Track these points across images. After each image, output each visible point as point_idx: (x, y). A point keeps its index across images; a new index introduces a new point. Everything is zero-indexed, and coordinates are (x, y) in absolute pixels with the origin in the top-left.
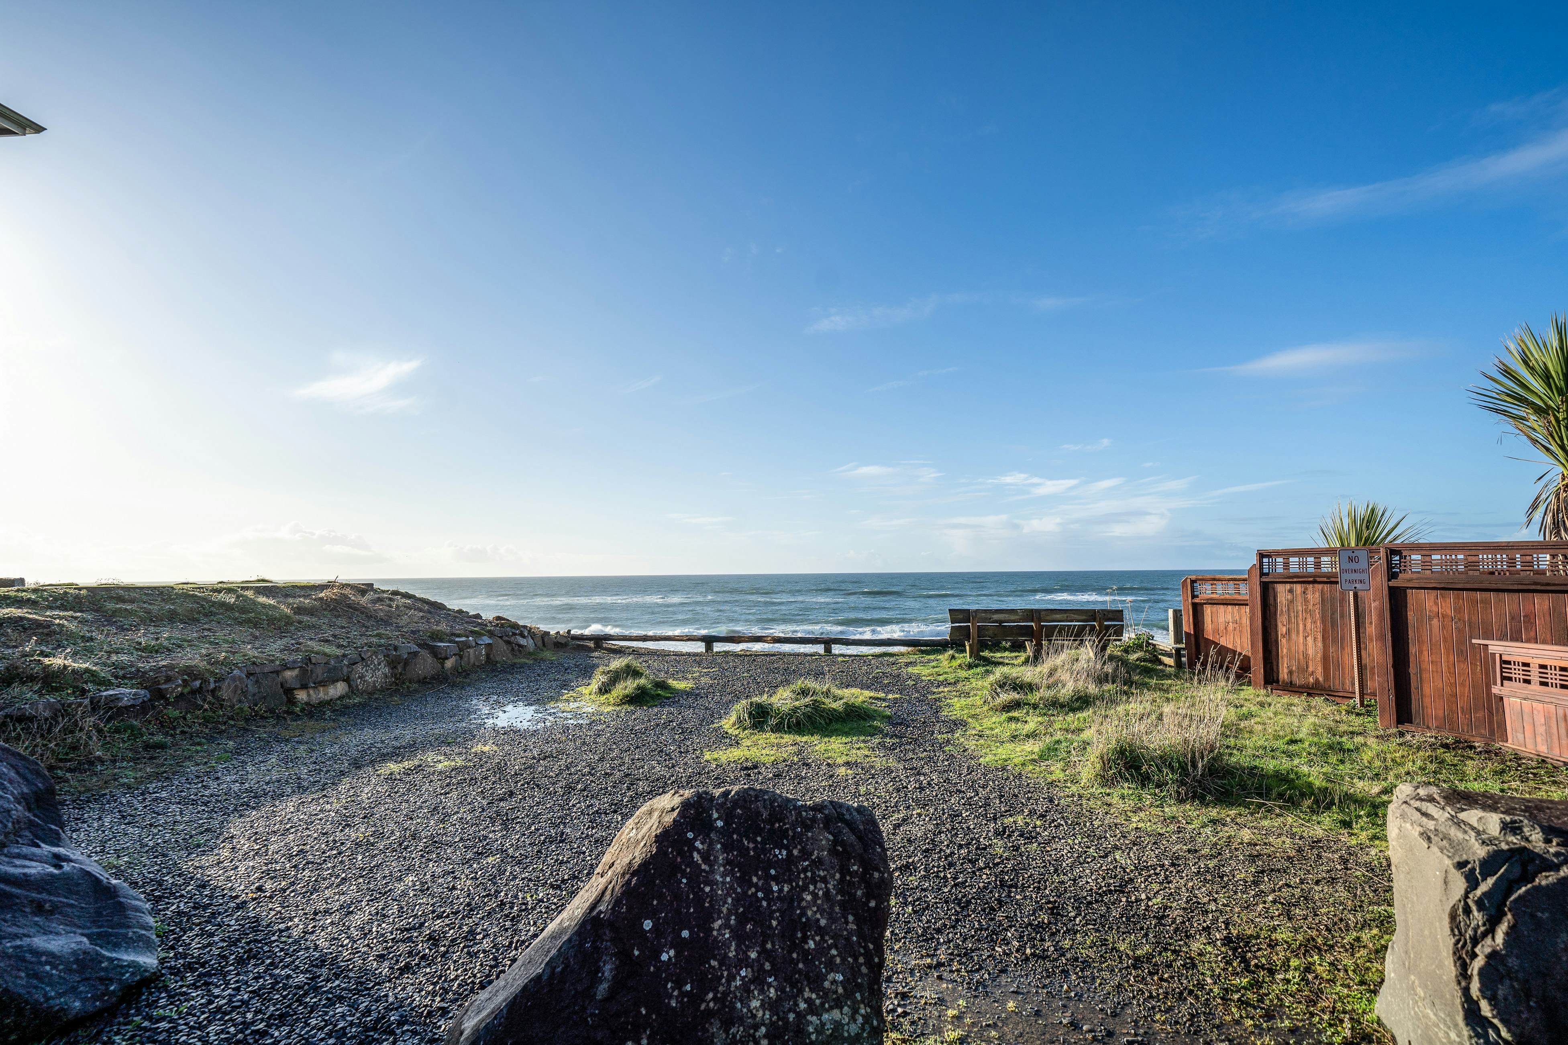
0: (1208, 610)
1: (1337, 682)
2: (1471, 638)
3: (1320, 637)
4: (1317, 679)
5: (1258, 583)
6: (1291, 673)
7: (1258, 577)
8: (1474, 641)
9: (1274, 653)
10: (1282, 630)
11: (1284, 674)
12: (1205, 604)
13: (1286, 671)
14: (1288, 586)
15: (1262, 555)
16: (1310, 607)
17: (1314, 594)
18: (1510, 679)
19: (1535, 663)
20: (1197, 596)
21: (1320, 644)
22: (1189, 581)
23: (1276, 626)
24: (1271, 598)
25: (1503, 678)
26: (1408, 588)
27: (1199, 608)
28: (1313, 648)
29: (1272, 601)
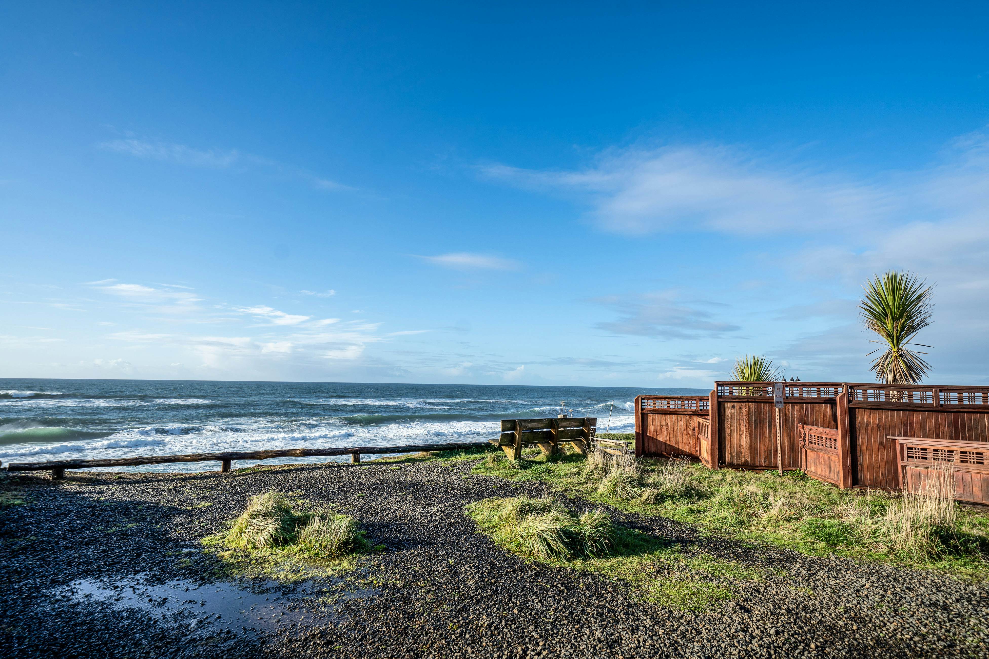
0: (650, 418)
1: (757, 462)
2: (886, 435)
3: (748, 435)
4: (746, 460)
5: (716, 402)
6: (732, 457)
7: (716, 398)
8: (888, 437)
9: (723, 445)
10: (728, 431)
11: (728, 458)
12: (649, 413)
13: (729, 456)
14: (732, 404)
15: (719, 384)
16: (744, 417)
17: (746, 408)
18: (912, 457)
19: (930, 449)
20: (644, 409)
21: (748, 439)
22: (640, 398)
23: (725, 428)
24: (723, 411)
25: (909, 457)
26: (857, 408)
27: (645, 416)
28: (744, 441)
29: (723, 413)
